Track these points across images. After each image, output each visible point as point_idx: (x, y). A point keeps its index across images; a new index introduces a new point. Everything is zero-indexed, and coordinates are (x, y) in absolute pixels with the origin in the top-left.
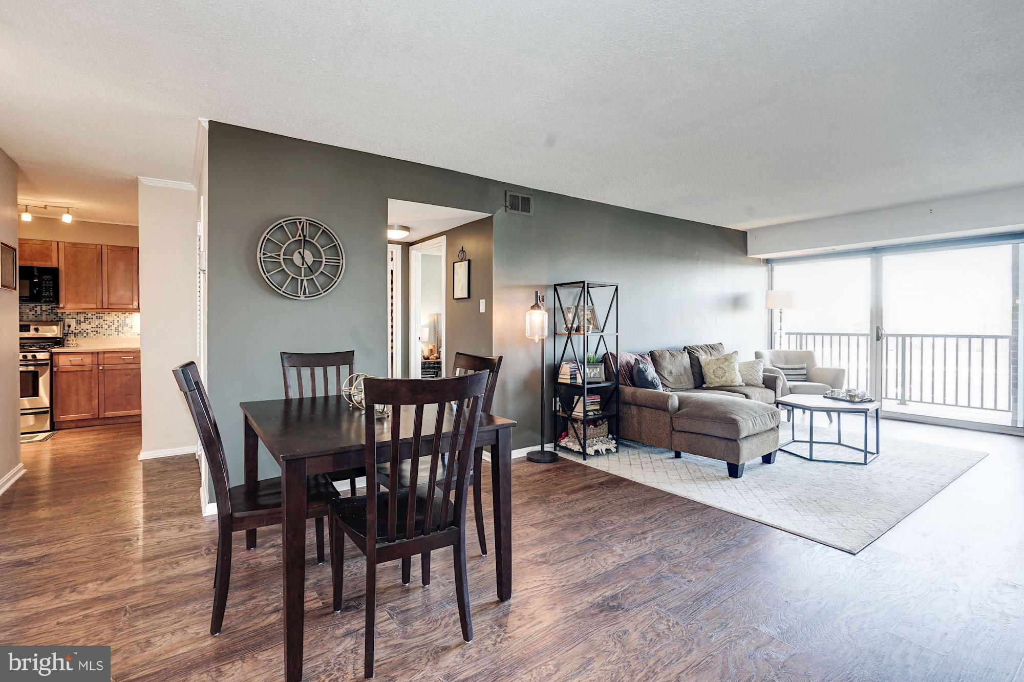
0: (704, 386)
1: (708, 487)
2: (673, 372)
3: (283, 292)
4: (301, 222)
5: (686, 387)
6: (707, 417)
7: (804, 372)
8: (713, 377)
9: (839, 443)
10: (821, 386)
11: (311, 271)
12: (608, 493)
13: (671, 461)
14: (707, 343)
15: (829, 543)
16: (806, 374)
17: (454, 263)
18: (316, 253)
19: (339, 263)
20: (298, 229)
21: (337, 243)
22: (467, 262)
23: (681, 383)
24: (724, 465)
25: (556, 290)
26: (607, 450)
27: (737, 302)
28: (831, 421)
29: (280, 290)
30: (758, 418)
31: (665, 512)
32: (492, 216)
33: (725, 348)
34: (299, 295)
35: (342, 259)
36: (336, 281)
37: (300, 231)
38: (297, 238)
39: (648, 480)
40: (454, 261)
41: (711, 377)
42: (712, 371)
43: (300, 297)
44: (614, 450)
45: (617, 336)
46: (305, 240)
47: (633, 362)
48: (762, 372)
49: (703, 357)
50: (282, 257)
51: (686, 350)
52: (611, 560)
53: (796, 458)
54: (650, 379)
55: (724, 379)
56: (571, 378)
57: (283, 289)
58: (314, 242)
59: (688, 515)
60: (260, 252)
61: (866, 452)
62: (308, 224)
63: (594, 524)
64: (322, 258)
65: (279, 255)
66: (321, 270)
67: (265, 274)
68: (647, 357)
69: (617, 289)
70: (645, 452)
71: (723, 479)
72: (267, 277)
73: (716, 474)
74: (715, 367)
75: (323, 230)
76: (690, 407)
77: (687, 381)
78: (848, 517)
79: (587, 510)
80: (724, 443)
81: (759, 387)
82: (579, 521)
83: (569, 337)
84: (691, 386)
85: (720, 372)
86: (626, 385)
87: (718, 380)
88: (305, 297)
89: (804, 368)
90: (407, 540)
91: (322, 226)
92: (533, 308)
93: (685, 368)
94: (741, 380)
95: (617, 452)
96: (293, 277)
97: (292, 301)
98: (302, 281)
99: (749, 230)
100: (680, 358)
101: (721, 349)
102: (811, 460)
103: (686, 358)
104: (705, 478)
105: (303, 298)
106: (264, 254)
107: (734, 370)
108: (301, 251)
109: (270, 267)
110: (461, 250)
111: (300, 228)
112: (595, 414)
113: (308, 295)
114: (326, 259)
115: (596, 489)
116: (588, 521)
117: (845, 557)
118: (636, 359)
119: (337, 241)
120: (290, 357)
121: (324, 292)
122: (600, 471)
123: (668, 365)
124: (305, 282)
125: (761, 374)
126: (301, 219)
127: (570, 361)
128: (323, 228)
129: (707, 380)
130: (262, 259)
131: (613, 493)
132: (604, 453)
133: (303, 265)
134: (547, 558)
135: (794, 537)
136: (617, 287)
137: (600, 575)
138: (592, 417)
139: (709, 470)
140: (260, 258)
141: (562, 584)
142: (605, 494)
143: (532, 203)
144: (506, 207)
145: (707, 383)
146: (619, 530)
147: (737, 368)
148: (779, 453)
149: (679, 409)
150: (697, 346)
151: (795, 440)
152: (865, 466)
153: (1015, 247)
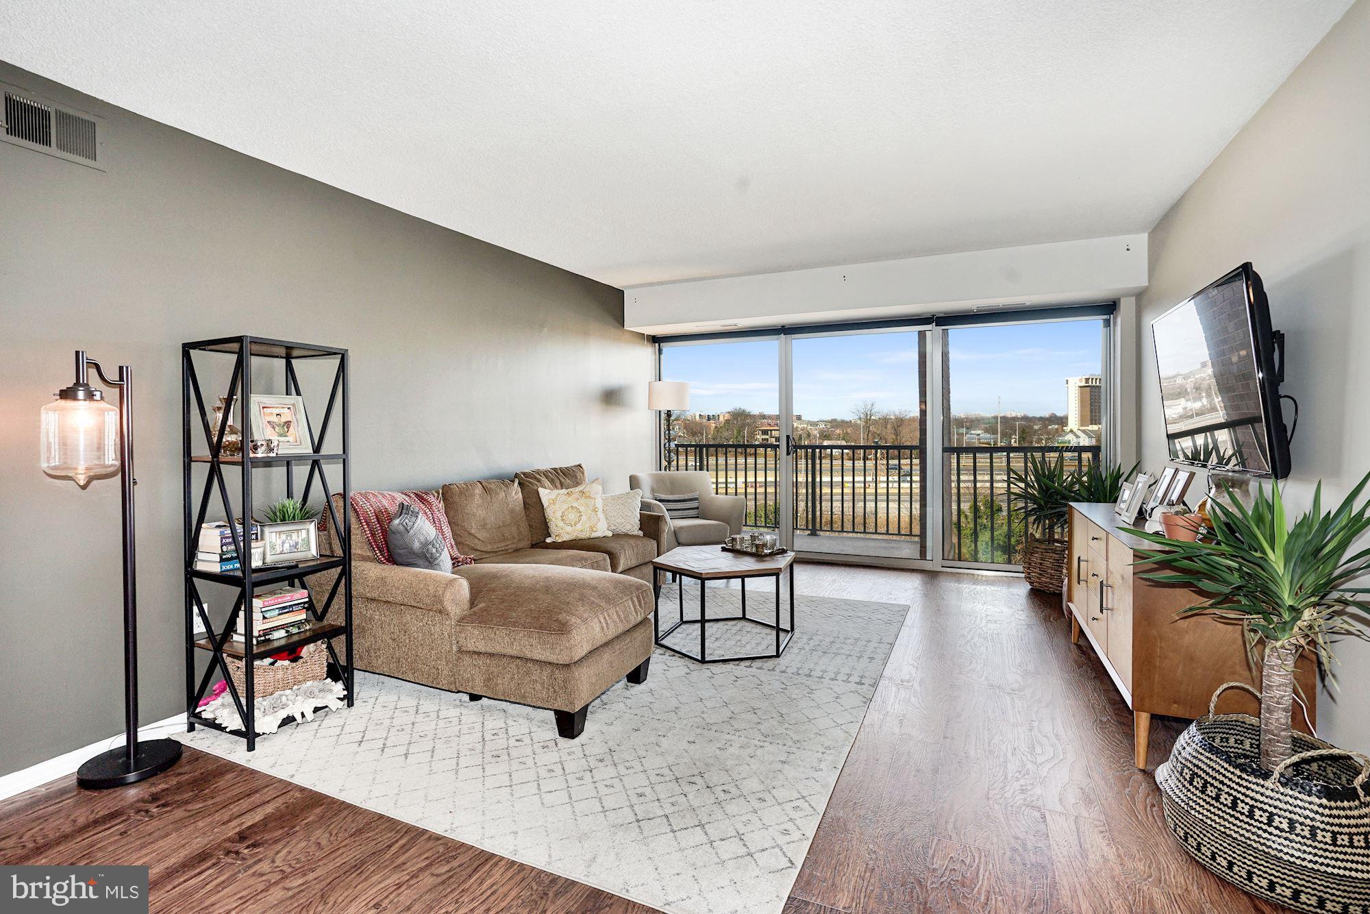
0: (549, 540)
2: (489, 521)
5: (513, 546)
7: (694, 504)
8: (561, 524)
9: (744, 618)
13: (457, 711)
14: (557, 466)
16: (697, 508)
25: (186, 357)
26: (317, 709)
27: (611, 397)
33: (585, 472)
39: (377, 791)
42: (559, 514)
45: (344, 461)
47: (392, 509)
48: (638, 509)
51: (517, 481)
53: (682, 662)
54: (416, 545)
55: (579, 527)
61: (778, 629)
68: (431, 499)
69: (343, 362)
73: (536, 735)
74: (565, 506)
77: (515, 534)
81: (633, 537)
83: (214, 466)
85: (572, 516)
87: (569, 529)
92: (66, 394)
93: (512, 512)
94: (606, 526)
95: (348, 706)
99: (628, 287)
101: (579, 475)
102: (703, 661)
103: (516, 493)
104: (510, 753)
112: (290, 635)
118: (402, 504)
125: (637, 514)
129: (553, 531)
136: (344, 356)
138: (283, 642)
145: (552, 535)
149: (472, 604)
150: (538, 472)
151: (684, 619)
152: (776, 660)
153: (922, 335)
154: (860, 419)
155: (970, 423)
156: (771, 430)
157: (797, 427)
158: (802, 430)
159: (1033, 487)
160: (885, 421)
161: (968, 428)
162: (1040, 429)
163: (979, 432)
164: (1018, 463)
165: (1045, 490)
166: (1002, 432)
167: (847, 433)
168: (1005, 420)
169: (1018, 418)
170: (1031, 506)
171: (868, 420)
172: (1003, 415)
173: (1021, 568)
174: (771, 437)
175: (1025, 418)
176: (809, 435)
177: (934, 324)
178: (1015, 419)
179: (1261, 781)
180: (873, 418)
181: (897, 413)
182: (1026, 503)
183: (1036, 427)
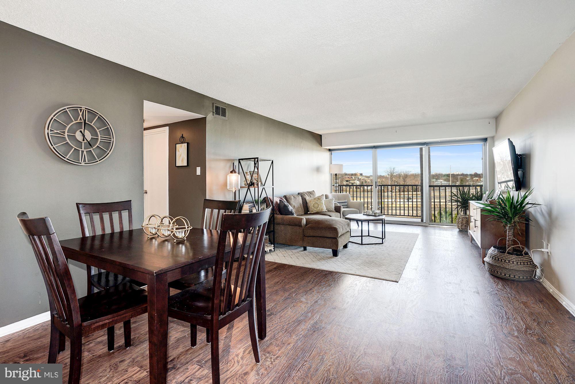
0: (309, 213)
1: (326, 263)
2: (295, 206)
3: (67, 159)
4: (82, 110)
5: (301, 214)
6: (322, 228)
7: (346, 204)
9: (369, 236)
10: (355, 210)
11: (90, 145)
12: (282, 273)
13: (303, 252)
14: (308, 191)
15: (387, 279)
16: (347, 205)
17: (176, 144)
18: (93, 132)
19: (110, 140)
20: (79, 115)
21: (109, 127)
22: (186, 144)
23: (299, 212)
24: (330, 251)
25: (239, 162)
26: (270, 250)
27: (318, 170)
28: (358, 226)
29: (65, 158)
30: (344, 226)
31: (314, 278)
32: (206, 117)
33: (316, 193)
34: (80, 162)
35: (113, 138)
36: (109, 153)
37: (81, 116)
38: (78, 121)
39: (297, 263)
40: (176, 143)
41: (312, 208)
42: (312, 205)
43: (81, 163)
44: (273, 250)
45: (273, 188)
46: (85, 123)
47: (279, 202)
48: (334, 204)
49: (308, 198)
50: (66, 134)
51: (300, 195)
52: (303, 306)
53: (356, 244)
54: (290, 210)
55: (318, 209)
56: (250, 212)
57: (67, 157)
58: (92, 124)
59: (325, 277)
60: (48, 129)
61: (382, 238)
62: (87, 112)
63: (285, 290)
64: (98, 137)
65: (64, 132)
66: (97, 145)
67: (52, 146)
68: (283, 198)
69: (272, 162)
70: (288, 249)
71: (331, 258)
72: (54, 148)
73: (327, 256)
74: (314, 203)
75: (99, 117)
76: (312, 224)
77: (301, 210)
78: (388, 267)
79: (276, 283)
80: (330, 240)
81: (333, 212)
82: (276, 290)
83: (249, 188)
84: (303, 213)
85: (316, 205)
86: (277, 214)
87: (315, 209)
88: (85, 164)
89: (346, 202)
90: (232, 312)
91: (98, 114)
92: (231, 172)
93: (300, 204)
94: (325, 209)
95: (274, 251)
96: (75, 149)
97: (74, 166)
98: (83, 152)
99: (323, 134)
100: (298, 199)
101: (314, 193)
102: (362, 244)
104: (323, 259)
105: (83, 164)
106: (51, 130)
107: (322, 204)
108: (82, 130)
109: (56, 140)
110: (182, 136)
111: (81, 114)
113: (87, 162)
114: (101, 137)
115: (274, 271)
116: (280, 288)
117: (396, 284)
118: (280, 200)
119: (109, 125)
120: (84, 207)
121: (99, 160)
122: (271, 262)
123: (292, 201)
124: (85, 152)
125: (334, 205)
126: (81, 108)
127: (248, 202)
128: (99, 115)
129: (310, 209)
130: (50, 135)
131: (284, 272)
132: (269, 252)
133: (84, 140)
134: (271, 311)
135: (373, 279)
136: (273, 161)
137: (302, 314)
139: (323, 255)
140: (48, 133)
141: (287, 323)
142: (280, 273)
143: (227, 111)
144: (213, 112)
145: (310, 211)
146: (298, 290)
147: (323, 203)
148: (350, 243)
149: (306, 225)
150: (304, 192)
151: (351, 236)
152: (383, 244)
153: (421, 149)
154: (388, 175)
155: (438, 176)
156: (350, 180)
157: (361, 179)
158: (363, 180)
159: (459, 198)
160: (399, 176)
161: (436, 179)
162: (469, 180)
163: (442, 181)
164: (454, 190)
165: (463, 199)
166: (452, 181)
167: (383, 181)
168: (453, 175)
169: (460, 175)
170: (459, 204)
171: (392, 176)
172: (452, 173)
173: (456, 225)
174: (350, 183)
175: (462, 175)
176: (366, 182)
177: (426, 145)
178: (458, 175)
179: (504, 254)
180: (394, 174)
181: (405, 172)
182: (457, 203)
183: (468, 179)
